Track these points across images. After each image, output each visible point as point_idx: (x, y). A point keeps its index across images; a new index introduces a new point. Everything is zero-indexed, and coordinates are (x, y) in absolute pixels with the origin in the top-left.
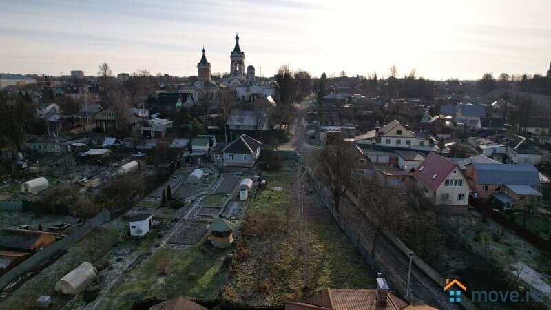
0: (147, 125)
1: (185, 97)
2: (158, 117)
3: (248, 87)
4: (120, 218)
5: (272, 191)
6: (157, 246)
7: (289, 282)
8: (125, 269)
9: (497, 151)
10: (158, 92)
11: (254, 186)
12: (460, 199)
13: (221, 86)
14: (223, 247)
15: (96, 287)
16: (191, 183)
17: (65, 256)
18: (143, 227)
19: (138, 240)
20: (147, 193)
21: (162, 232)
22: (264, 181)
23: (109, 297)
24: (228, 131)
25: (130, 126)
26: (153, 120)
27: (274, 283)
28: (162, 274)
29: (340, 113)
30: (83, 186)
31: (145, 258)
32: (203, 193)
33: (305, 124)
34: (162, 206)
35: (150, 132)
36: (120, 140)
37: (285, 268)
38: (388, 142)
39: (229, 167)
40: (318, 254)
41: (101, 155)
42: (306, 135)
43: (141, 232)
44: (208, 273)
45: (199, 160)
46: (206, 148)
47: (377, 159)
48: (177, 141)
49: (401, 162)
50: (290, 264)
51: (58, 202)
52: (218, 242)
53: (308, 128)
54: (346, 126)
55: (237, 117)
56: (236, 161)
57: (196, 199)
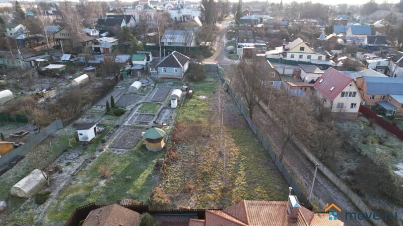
0: (97, 43)
1: (128, 18)
2: (107, 36)
3: (179, 9)
4: (71, 125)
5: (198, 99)
6: (101, 150)
7: (210, 182)
8: (72, 172)
9: (381, 65)
10: (108, 14)
11: (182, 96)
12: (352, 107)
13: (158, 8)
14: (156, 151)
15: (47, 190)
16: (131, 93)
17: (22, 161)
18: (89, 134)
19: (85, 145)
20: (95, 102)
21: (105, 138)
22: (191, 91)
23: (57, 199)
24: (163, 47)
25: (84, 44)
26: (101, 39)
27: (198, 184)
28: (103, 177)
29: (253, 32)
30: (42, 96)
31: (90, 162)
32: (141, 101)
33: (225, 41)
34: (106, 114)
35: (99, 48)
36: (74, 56)
37: (207, 171)
38: (292, 56)
39: (162, 78)
42: (226, 50)
43: (87, 138)
44: (142, 175)
45: (139, 72)
46: (144, 62)
47: (284, 71)
48: (119, 56)
49: (303, 74)
50: (212, 166)
51: (18, 112)
52: (151, 147)
53: (228, 44)
54: (259, 42)
55: (169, 36)
56: (169, 74)
57: (135, 107)
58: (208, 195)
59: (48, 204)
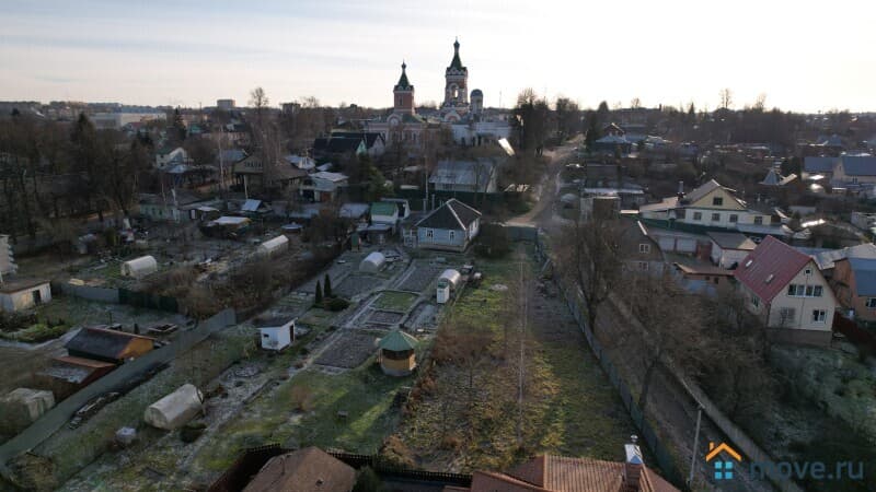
0: (309, 182)
1: (371, 139)
2: (327, 171)
3: (471, 123)
4: (250, 321)
5: (491, 291)
6: (299, 367)
7: (495, 437)
8: (245, 398)
10: (333, 131)
11: (460, 282)
12: (816, 319)
13: (429, 121)
14: (398, 375)
15: (200, 421)
16: (364, 274)
17: (164, 372)
18: (281, 336)
19: (272, 355)
20: (296, 284)
21: (309, 346)
22: (478, 275)
23: (216, 437)
24: (432, 191)
25: (285, 182)
26: (318, 174)
27: (470, 439)
28: (299, 410)
29: (619, 168)
30: (204, 271)
31: (278, 384)
32: (380, 288)
33: (559, 184)
34: (314, 307)
35: (312, 192)
36: (266, 204)
37: (492, 416)
38: (697, 216)
39: (426, 249)
40: (550, 396)
41: (235, 225)
42: (558, 202)
43: (276, 343)
44: (368, 414)
45: (381, 237)
46: (393, 219)
47: (675, 246)
48: (348, 206)
49: (716, 252)
50: (502, 409)
51: (165, 293)
52: (389, 367)
53: (564, 191)
54: (628, 188)
55: (446, 171)
56: (437, 241)
57: (367, 298)
58: (488, 458)
59: (200, 443)
